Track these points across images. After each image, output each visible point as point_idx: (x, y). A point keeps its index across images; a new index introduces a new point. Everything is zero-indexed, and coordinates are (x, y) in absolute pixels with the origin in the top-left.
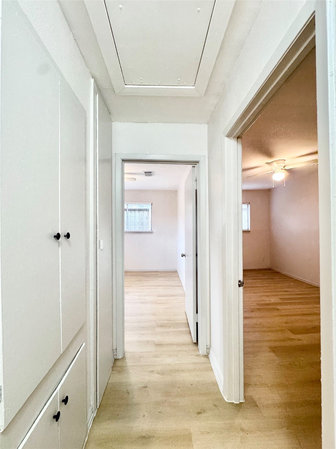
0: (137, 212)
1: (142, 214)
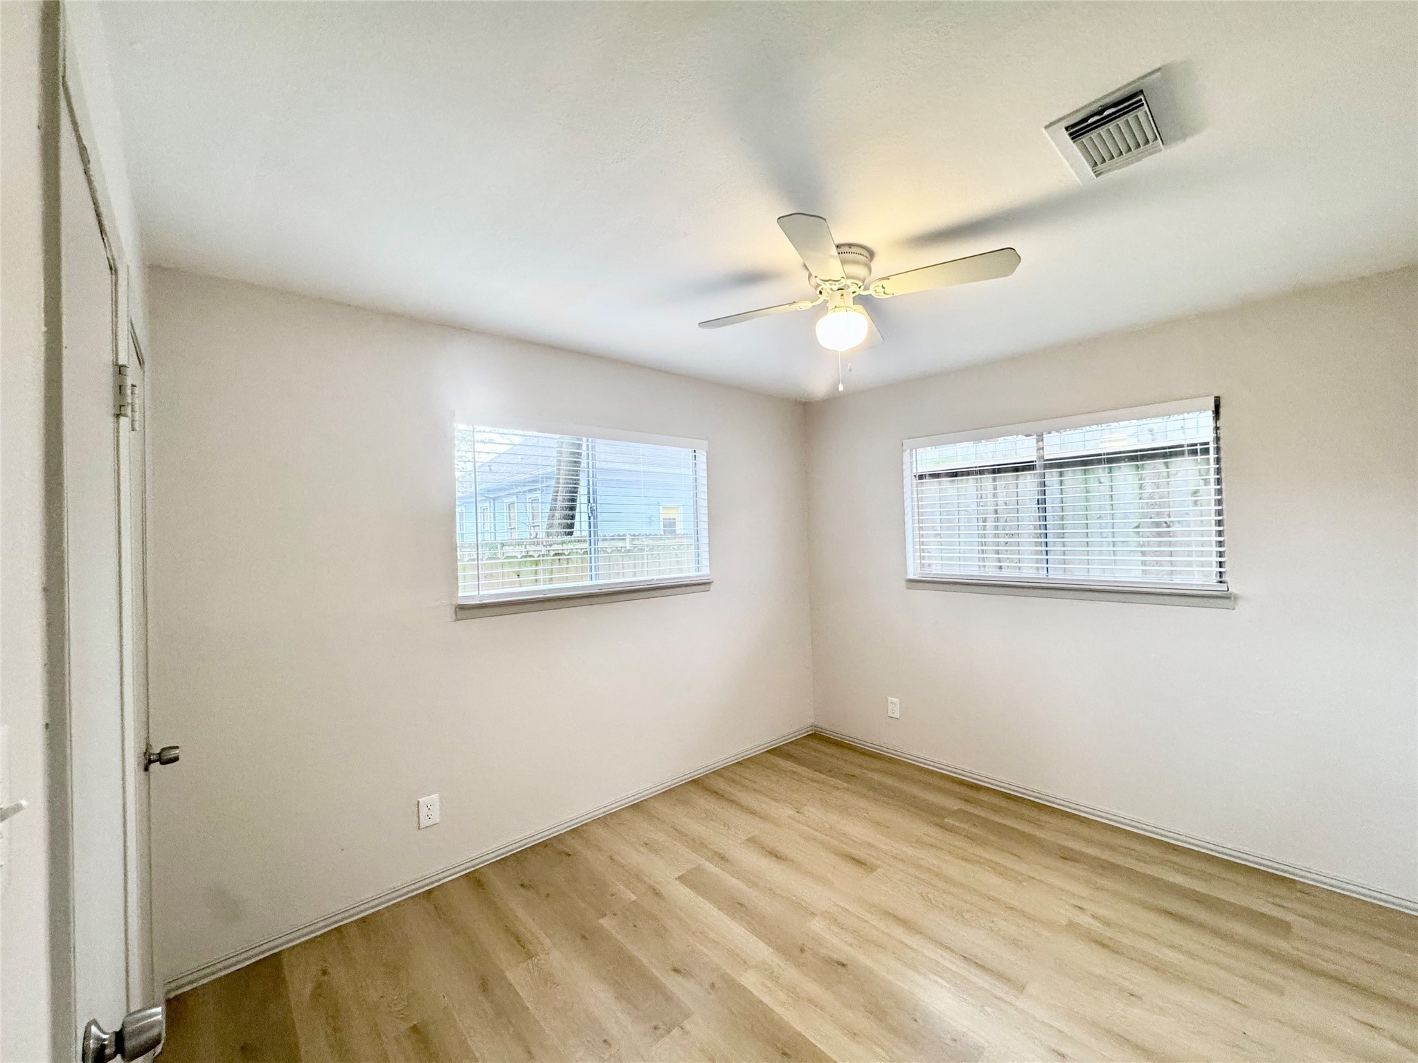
0: (1125, 471)
1: (1158, 475)
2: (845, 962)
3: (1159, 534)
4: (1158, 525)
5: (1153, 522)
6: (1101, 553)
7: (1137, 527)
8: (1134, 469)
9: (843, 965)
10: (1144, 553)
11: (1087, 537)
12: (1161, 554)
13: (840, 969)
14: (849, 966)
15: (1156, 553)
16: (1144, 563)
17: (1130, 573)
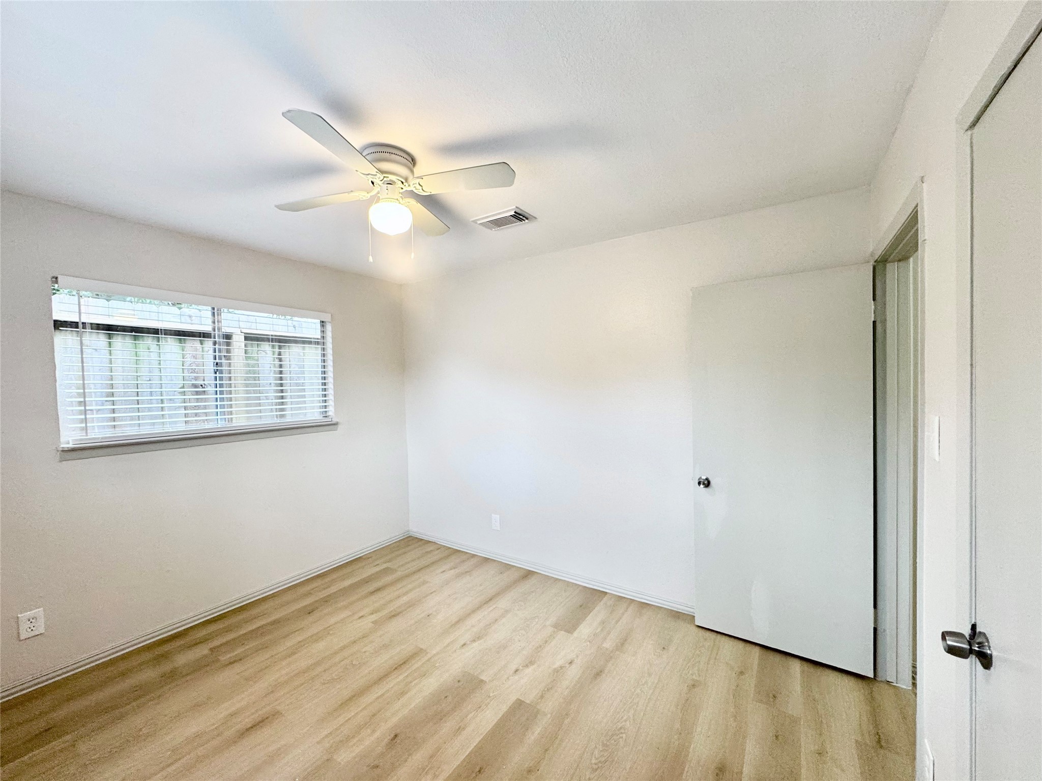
2: (392, 736)
3: (197, 393)
4: (195, 386)
5: (193, 384)
6: (150, 409)
7: (183, 387)
8: (178, 341)
9: (396, 736)
10: (185, 408)
11: (138, 395)
12: (198, 407)
13: (398, 740)
14: (398, 731)
15: (195, 407)
16: (186, 415)
17: (176, 425)
